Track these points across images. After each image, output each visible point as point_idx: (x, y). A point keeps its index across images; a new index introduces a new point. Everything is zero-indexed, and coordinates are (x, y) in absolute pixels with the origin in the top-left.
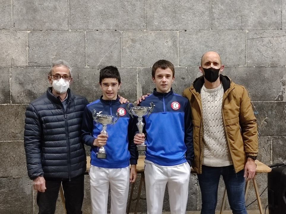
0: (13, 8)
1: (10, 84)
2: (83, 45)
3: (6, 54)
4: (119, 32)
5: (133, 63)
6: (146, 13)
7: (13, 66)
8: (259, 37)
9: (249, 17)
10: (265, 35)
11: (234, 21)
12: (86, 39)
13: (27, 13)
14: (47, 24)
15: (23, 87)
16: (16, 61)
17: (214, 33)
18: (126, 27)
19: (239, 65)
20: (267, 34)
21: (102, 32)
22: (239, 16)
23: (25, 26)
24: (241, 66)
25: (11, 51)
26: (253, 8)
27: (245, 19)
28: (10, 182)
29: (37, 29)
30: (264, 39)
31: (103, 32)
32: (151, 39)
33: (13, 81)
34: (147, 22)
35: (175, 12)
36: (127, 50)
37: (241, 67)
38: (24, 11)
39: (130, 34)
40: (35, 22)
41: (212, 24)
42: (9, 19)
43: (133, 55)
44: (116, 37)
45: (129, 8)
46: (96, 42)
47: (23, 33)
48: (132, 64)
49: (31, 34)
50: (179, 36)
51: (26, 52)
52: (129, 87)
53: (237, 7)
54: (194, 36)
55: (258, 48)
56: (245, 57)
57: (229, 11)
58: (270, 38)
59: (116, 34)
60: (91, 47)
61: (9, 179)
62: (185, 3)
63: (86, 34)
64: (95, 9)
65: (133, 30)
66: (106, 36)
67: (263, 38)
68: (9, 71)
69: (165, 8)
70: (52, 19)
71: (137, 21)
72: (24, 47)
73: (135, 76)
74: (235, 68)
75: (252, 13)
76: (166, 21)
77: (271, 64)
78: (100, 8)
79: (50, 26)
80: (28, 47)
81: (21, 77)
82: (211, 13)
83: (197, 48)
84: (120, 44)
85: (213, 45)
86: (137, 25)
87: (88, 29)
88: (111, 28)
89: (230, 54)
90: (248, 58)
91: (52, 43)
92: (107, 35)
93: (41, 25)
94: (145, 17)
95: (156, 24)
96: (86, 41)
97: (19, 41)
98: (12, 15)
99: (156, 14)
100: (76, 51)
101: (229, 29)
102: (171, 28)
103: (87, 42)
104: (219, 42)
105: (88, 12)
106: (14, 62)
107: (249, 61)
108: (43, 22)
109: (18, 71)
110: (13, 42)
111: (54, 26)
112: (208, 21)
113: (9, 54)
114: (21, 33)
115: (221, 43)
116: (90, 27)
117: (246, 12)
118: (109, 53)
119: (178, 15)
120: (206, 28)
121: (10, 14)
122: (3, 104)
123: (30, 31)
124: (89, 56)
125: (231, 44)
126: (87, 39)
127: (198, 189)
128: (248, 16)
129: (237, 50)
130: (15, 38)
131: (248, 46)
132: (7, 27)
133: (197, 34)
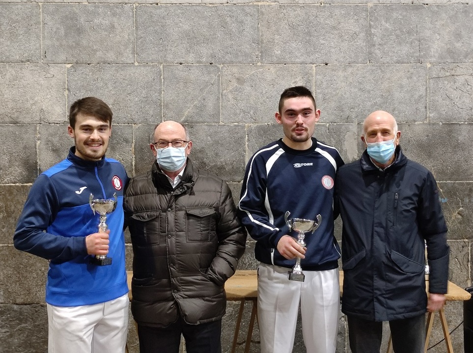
0: (44, 27)
1: (38, 150)
2: (158, 88)
3: (31, 102)
4: (216, 66)
5: (240, 117)
6: (262, 35)
7: (42, 122)
8: (448, 74)
9: (431, 41)
10: (459, 71)
11: (406, 49)
12: (162, 77)
13: (66, 35)
14: (99, 54)
15: (59, 156)
16: (49, 113)
17: (375, 68)
18: (228, 57)
19: (415, 121)
20: (462, 70)
21: (189, 67)
22: (416, 39)
23: (62, 57)
24: (418, 123)
25: (39, 98)
26: (438, 27)
27: (426, 44)
28: (36, 312)
29: (83, 61)
30: (458, 78)
31: (191, 66)
32: (269, 77)
33: (43, 146)
34: (263, 50)
35: (309, 34)
36: (230, 96)
37: (419, 125)
38: (62, 32)
39: (235, 70)
40: (80, 50)
41: (370, 53)
42: (38, 45)
43: (239, 105)
44: (212, 75)
45: (234, 27)
46: (178, 82)
47: (59, 69)
48: (237, 119)
49: (72, 70)
50: (316, 74)
51: (64, 99)
52: (233, 156)
53: (411, 25)
54: (341, 73)
55: (447, 92)
56: (426, 108)
57: (398, 32)
58: (467, 77)
59: (212, 69)
60: (171, 92)
61: (35, 308)
62: (325, 20)
63: (162, 69)
64: (177, 29)
65: (240, 62)
66: (195, 74)
67: (455, 77)
68: (36, 130)
69: (292, 27)
70: (107, 45)
71: (246, 48)
72: (61, 90)
73: (242, 138)
74: (409, 126)
75: (436, 34)
76: (295, 48)
77: (468, 119)
78: (186, 27)
79: (103, 56)
80: (67, 91)
81: (55, 140)
82: (369, 34)
83: (345, 94)
84: (218, 86)
85: (371, 89)
86: (246, 55)
87: (166, 61)
88: (204, 60)
89: (400, 103)
90: (429, 109)
91: (107, 84)
92: (197, 71)
93: (89, 55)
94: (259, 42)
95: (277, 53)
96: (162, 81)
97: (53, 81)
98: (41, 39)
99: (277, 37)
100: (146, 98)
101: (398, 62)
102: (302, 59)
103: (164, 82)
104: (382, 83)
105: (165, 33)
106: (44, 114)
107: (431, 115)
108: (93, 50)
109: (51, 130)
110: (42, 82)
111: (111, 56)
112: (364, 48)
113: (36, 102)
114: (56, 68)
115: (386, 85)
116: (170, 57)
117: (428, 33)
118: (200, 101)
119: (314, 39)
120: (360, 60)
121: (38, 37)
122: (25, 184)
123: (71, 65)
124: (166, 106)
125: (401, 87)
126: (164, 78)
127: (345, 327)
128: (431, 39)
129: (412, 96)
130: (46, 76)
131: (430, 89)
132: (34, 59)
133: (345, 70)
